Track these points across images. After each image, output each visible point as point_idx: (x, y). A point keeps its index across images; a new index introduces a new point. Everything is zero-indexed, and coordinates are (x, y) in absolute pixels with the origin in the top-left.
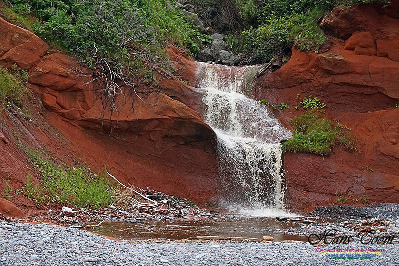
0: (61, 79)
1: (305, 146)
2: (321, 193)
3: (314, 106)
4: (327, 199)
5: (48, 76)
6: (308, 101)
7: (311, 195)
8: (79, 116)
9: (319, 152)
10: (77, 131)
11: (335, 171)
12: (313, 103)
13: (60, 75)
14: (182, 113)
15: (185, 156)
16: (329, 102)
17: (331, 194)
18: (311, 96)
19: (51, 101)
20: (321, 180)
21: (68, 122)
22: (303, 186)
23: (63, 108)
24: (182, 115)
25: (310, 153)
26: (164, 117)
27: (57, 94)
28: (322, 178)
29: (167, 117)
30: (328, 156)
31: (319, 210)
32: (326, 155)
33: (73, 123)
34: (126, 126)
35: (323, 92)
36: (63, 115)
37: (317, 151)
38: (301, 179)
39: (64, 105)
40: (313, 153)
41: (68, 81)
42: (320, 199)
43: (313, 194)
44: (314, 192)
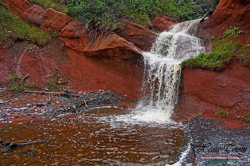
0: (69, 33)
1: (200, 62)
2: (211, 103)
3: (231, 34)
5: (65, 32)
8: (81, 50)
10: (83, 58)
11: (225, 85)
12: (231, 32)
13: (68, 31)
14: (121, 44)
16: (247, 29)
18: (231, 27)
19: (68, 44)
20: (212, 91)
21: (78, 54)
22: (197, 95)
23: (74, 47)
24: (120, 45)
25: (204, 68)
26: (112, 47)
27: (70, 40)
28: (213, 90)
29: (113, 47)
30: (221, 71)
33: (80, 54)
34: (97, 54)
35: (241, 22)
36: (74, 50)
37: (210, 67)
38: (196, 90)
39: (74, 46)
40: (206, 69)
41: (72, 33)
42: (208, 108)
43: (204, 103)
44: (205, 101)
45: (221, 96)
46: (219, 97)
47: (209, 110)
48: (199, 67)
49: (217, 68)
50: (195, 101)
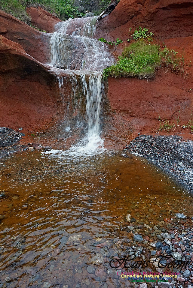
1: (127, 70)
2: (145, 118)
3: (143, 36)
4: (151, 123)
6: (138, 33)
7: (135, 120)
9: (142, 76)
12: (142, 34)
15: (27, 89)
16: (157, 31)
17: (155, 119)
18: (140, 28)
20: (145, 104)
22: (127, 112)
25: (133, 77)
28: (146, 103)
30: (152, 79)
31: (141, 139)
32: (150, 79)
35: (151, 22)
37: (141, 74)
38: (125, 105)
40: (136, 77)
42: (143, 124)
43: (137, 119)
44: (138, 117)
45: (155, 108)
46: (154, 109)
47: (145, 126)
48: (127, 76)
49: (149, 76)
50: (126, 119)
